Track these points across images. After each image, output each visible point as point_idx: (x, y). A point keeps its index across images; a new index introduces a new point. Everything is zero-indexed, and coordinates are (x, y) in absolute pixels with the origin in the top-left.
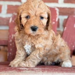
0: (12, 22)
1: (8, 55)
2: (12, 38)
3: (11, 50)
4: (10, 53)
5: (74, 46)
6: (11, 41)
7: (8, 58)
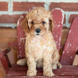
0: (19, 25)
1: (18, 57)
2: (21, 41)
3: (20, 52)
4: (20, 55)
5: (77, 48)
6: (20, 44)
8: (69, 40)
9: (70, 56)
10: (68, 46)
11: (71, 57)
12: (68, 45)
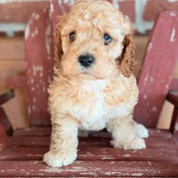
0: (30, 36)
1: (29, 111)
2: (34, 74)
3: (35, 100)
4: (34, 108)
5: (167, 87)
6: (32, 81)
7: (29, 117)
8: (148, 69)
9: (151, 106)
10: (146, 82)
11: (154, 109)
12: (146, 79)
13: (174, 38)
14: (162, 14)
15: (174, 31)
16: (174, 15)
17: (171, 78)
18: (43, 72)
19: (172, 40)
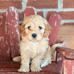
13: (56, 24)
14: (51, 15)
15: (56, 22)
16: (56, 15)
17: (55, 40)
18: (4, 39)
19: (55, 25)
